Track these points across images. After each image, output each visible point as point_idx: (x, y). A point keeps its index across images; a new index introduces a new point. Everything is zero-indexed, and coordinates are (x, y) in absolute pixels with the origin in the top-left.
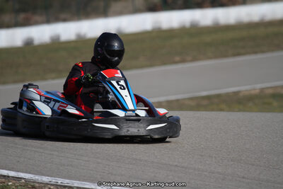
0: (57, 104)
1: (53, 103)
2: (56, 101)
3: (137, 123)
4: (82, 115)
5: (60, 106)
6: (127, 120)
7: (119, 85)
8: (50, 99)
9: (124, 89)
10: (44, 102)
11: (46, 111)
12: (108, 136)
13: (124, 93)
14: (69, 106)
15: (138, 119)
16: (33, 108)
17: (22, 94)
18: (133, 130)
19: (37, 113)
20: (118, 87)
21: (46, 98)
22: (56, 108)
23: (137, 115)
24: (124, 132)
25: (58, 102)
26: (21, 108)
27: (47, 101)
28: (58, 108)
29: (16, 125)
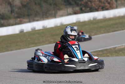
0: (50, 57)
1: (48, 57)
4: (60, 61)
5: (51, 58)
6: (79, 63)
8: (47, 55)
11: (45, 60)
16: (40, 60)
21: (45, 55)
22: (49, 59)
25: (50, 56)
26: (35, 60)
28: (50, 59)
29: (33, 67)
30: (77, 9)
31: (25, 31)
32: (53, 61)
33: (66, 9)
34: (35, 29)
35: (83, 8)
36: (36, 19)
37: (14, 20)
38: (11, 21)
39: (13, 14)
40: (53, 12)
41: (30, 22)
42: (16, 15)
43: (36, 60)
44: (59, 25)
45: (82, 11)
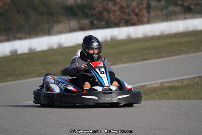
0: (63, 85)
1: (60, 84)
2: (62, 83)
3: (110, 95)
4: (76, 90)
6: (103, 93)
8: (59, 82)
9: (104, 73)
10: (56, 84)
11: (56, 89)
12: (92, 103)
13: (103, 76)
14: (69, 86)
15: (110, 92)
16: (49, 88)
17: (45, 80)
18: (107, 99)
19: (51, 91)
20: (99, 72)
21: (57, 81)
22: (62, 88)
23: (110, 90)
24: (102, 101)
25: (64, 83)
26: (43, 89)
27: (57, 83)
29: (40, 100)
32: (66, 89)
43: (45, 89)
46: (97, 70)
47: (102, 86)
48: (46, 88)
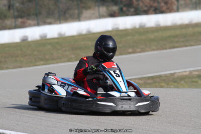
0: (70, 88)
1: (67, 86)
3: (129, 102)
4: (89, 95)
5: (72, 89)
7: (115, 73)
8: (65, 84)
9: (119, 76)
10: (61, 86)
11: (62, 92)
12: (108, 111)
13: (119, 79)
14: (79, 89)
15: (129, 98)
16: (52, 90)
17: (44, 80)
18: (126, 106)
19: (56, 94)
20: (114, 75)
21: (62, 83)
22: (69, 90)
23: (129, 96)
24: (119, 108)
25: (71, 86)
27: (63, 85)
28: (71, 91)
29: (39, 102)
30: (115, 8)
31: (30, 39)
32: (76, 94)
33: (97, 8)
34: (46, 36)
35: (125, 9)
36: (49, 20)
37: (13, 20)
38: (8, 22)
39: (12, 11)
40: (76, 12)
41: (38, 25)
42: (16, 14)
43: (46, 90)
44: (84, 32)
45: (122, 13)
46: (112, 72)
47: (119, 91)
48: (48, 90)
